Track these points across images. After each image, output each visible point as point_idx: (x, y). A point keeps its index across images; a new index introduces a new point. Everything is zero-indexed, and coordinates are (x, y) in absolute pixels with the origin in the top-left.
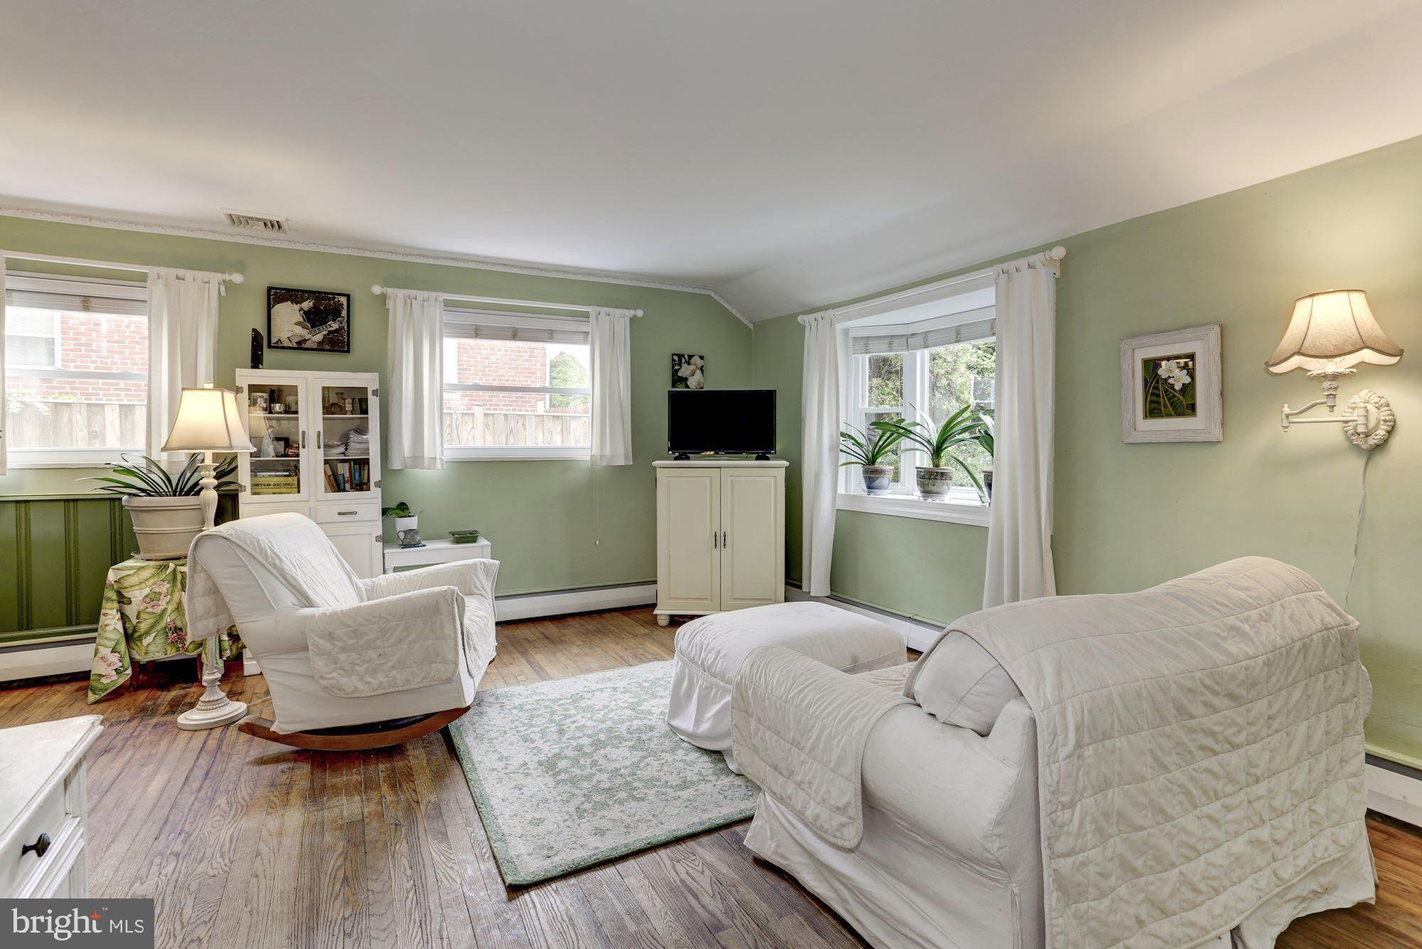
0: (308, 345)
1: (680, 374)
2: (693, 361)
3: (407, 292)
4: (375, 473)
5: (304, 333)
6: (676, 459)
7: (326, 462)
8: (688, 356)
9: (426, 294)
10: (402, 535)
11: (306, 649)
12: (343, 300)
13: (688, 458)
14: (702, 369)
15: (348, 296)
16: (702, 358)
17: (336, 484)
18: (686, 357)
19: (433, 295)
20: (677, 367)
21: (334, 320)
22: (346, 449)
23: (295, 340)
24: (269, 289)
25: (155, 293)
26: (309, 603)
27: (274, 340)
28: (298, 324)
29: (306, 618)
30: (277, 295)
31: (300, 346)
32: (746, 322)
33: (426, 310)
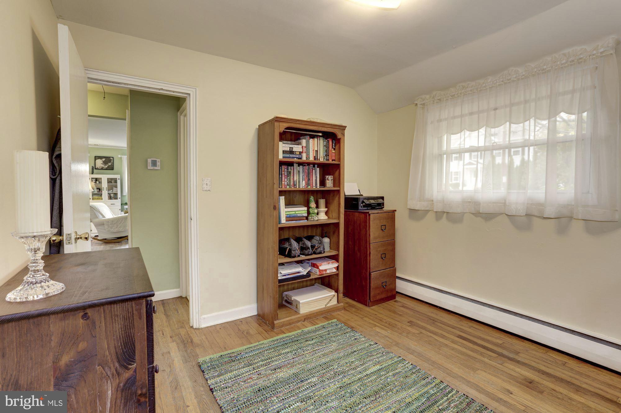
0: (104, 168)
4: (119, 196)
5: (103, 166)
7: (108, 194)
10: (125, 209)
11: (104, 225)
12: (112, 158)
15: (113, 157)
17: (110, 198)
21: (110, 163)
22: (113, 191)
23: (101, 167)
24: (95, 157)
26: (104, 217)
27: (96, 168)
28: (102, 164)
29: (104, 219)
30: (96, 158)
31: (102, 169)
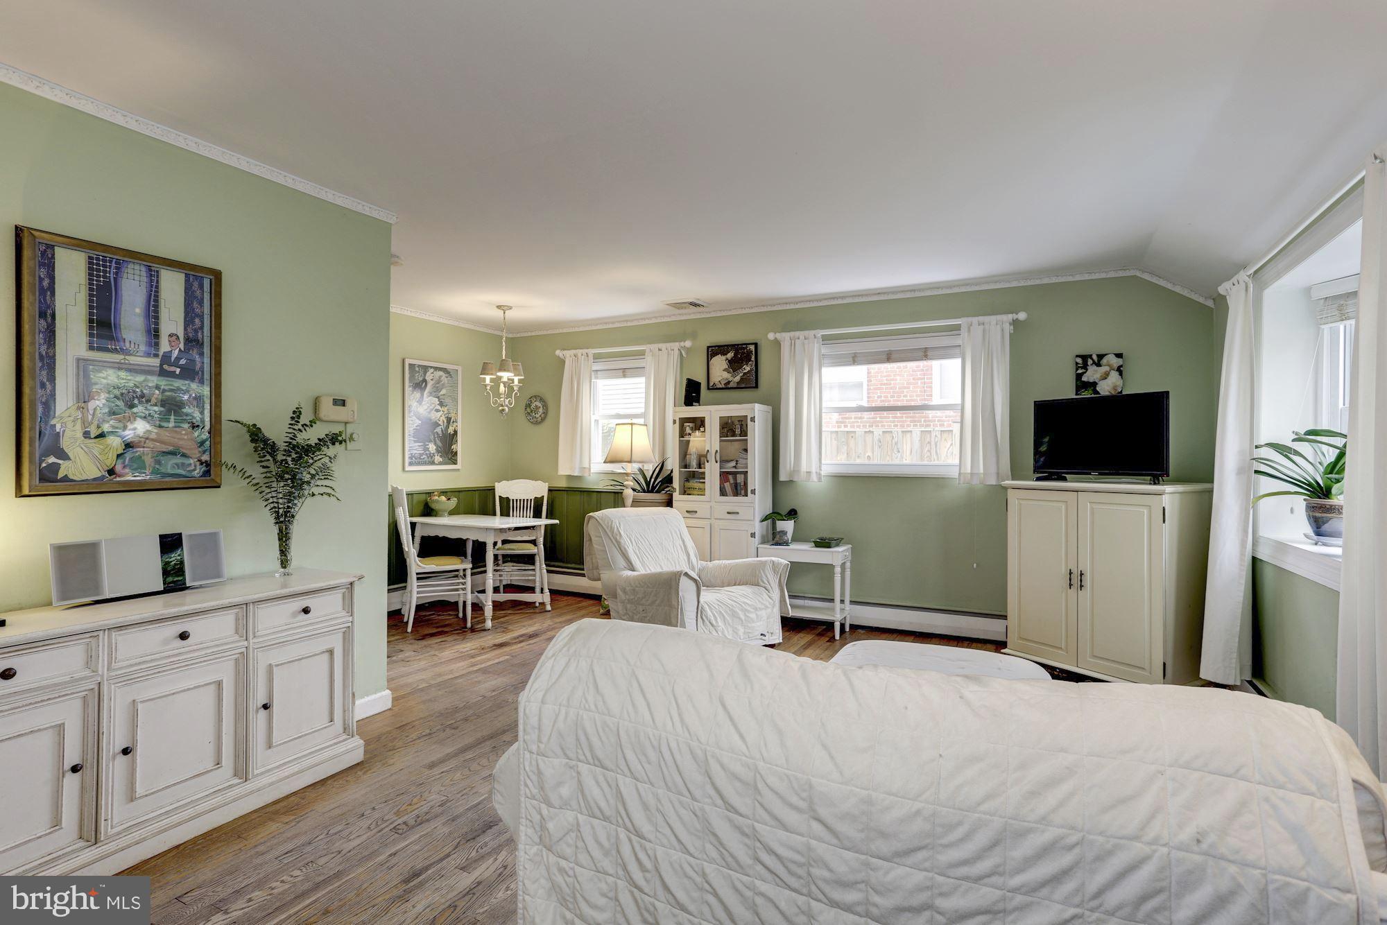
0: (731, 385)
1: (1084, 379)
2: (1104, 361)
3: (792, 334)
5: (726, 375)
6: (1038, 479)
7: (721, 474)
8: (1098, 356)
9: (806, 333)
12: (752, 348)
13: (1065, 479)
14: (1120, 370)
16: (1119, 356)
17: (725, 490)
18: (1095, 357)
19: (812, 333)
20: (1080, 371)
21: (747, 364)
22: (737, 464)
23: (723, 383)
24: (708, 348)
25: (649, 362)
27: (711, 384)
28: (725, 370)
31: (727, 387)
32: (1201, 300)
33: (806, 347)
